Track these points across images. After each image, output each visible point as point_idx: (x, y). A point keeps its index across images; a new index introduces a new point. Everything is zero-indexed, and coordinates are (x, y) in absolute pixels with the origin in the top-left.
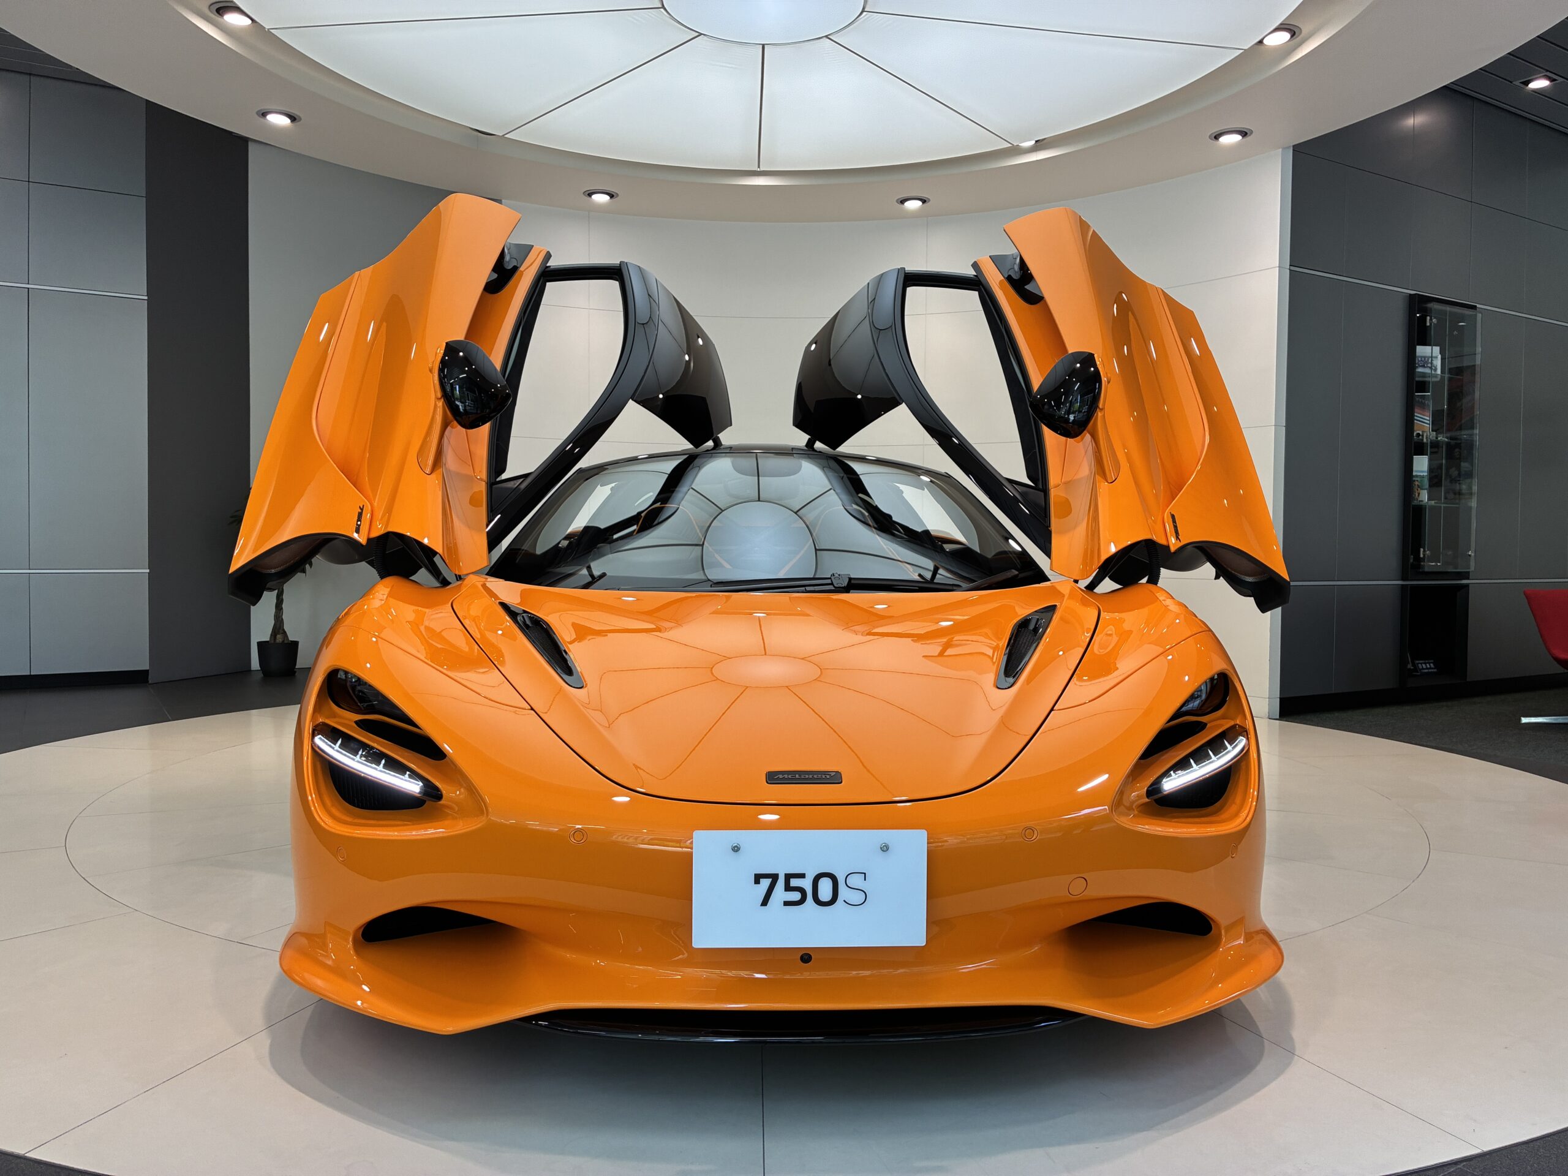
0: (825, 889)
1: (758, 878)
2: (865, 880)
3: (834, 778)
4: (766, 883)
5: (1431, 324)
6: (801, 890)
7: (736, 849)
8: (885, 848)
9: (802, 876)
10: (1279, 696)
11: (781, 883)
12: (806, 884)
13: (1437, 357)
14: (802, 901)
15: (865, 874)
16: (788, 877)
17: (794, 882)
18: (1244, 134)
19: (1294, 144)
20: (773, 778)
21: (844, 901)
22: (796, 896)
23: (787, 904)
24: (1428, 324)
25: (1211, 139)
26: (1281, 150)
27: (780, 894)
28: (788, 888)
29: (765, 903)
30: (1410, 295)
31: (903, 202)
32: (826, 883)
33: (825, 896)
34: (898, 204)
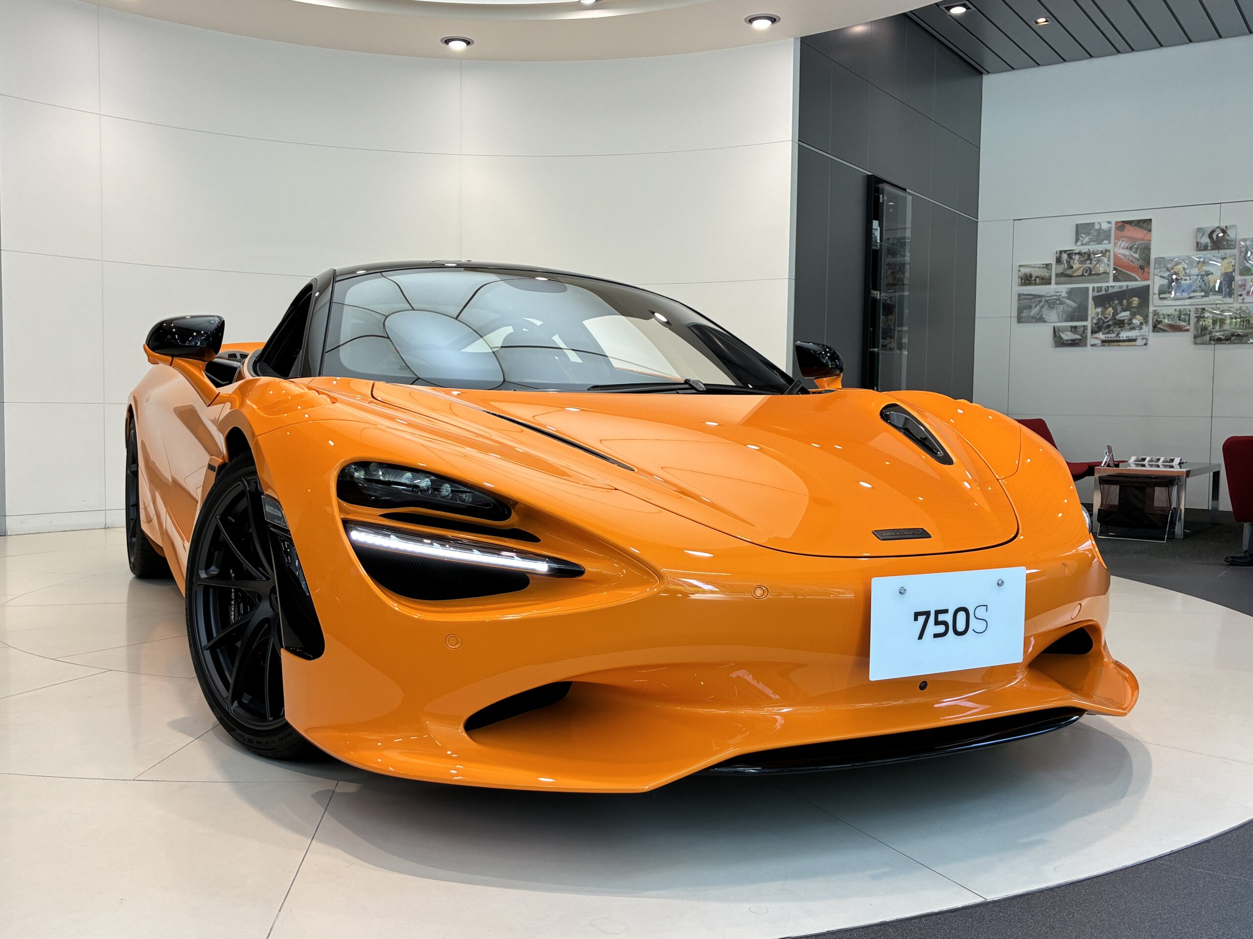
0: (961, 621)
1: (917, 615)
2: (987, 611)
3: (922, 534)
4: (922, 619)
5: (883, 201)
6: (945, 623)
7: (902, 592)
8: (1000, 584)
9: (946, 611)
11: (932, 619)
12: (948, 618)
13: (877, 230)
14: (945, 633)
15: (987, 606)
16: (937, 613)
17: (941, 617)
18: (773, 20)
19: (801, 36)
20: (881, 536)
21: (973, 630)
22: (941, 629)
23: (936, 636)
24: (881, 201)
25: (745, 21)
26: (793, 39)
27: (932, 629)
28: (937, 623)
29: (920, 637)
30: (868, 175)
31: (447, 42)
32: (961, 616)
33: (961, 627)
34: (441, 44)
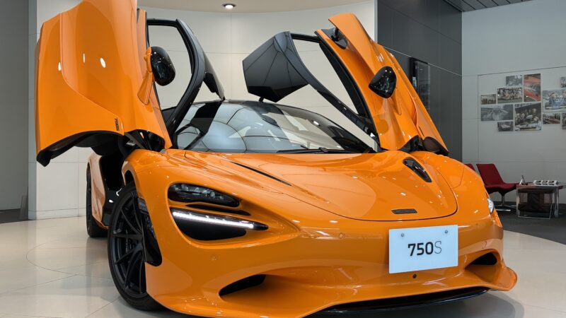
1: (409, 245)
3: (413, 211)
4: (412, 247)
5: (417, 69)
6: (422, 249)
7: (403, 235)
8: (446, 232)
9: (422, 244)
11: (416, 247)
12: (423, 247)
14: (422, 253)
15: (441, 242)
16: (419, 244)
17: (420, 246)
21: (435, 252)
22: (421, 251)
23: (418, 254)
27: (416, 251)
28: (419, 249)
29: (411, 255)
30: (410, 57)
31: (225, 5)
32: (429, 246)
33: (429, 250)
34: (222, 6)
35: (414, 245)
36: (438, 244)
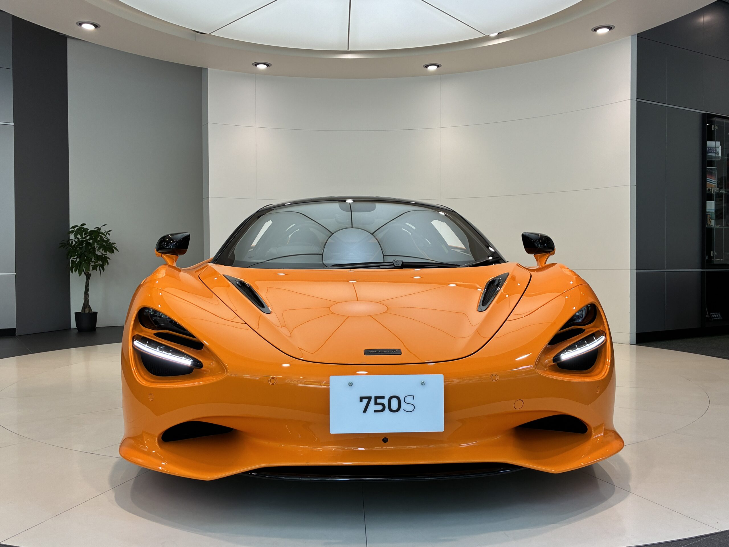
0: (394, 404)
1: (361, 399)
2: (414, 399)
3: (398, 352)
4: (365, 401)
5: (714, 129)
6: (383, 404)
7: (351, 385)
8: (423, 384)
9: (383, 397)
10: (635, 332)
11: (373, 401)
12: (385, 401)
13: (718, 147)
14: (383, 410)
15: (414, 396)
16: (376, 398)
17: (379, 401)
18: (610, 28)
19: (637, 33)
20: (367, 352)
21: (404, 410)
22: (380, 407)
23: (376, 411)
24: (713, 129)
25: (593, 31)
26: (630, 36)
27: (372, 407)
28: (376, 403)
29: (365, 411)
30: (703, 114)
31: (427, 66)
32: (395, 401)
33: (394, 407)
34: (424, 68)
35: (369, 398)
36: (409, 400)
